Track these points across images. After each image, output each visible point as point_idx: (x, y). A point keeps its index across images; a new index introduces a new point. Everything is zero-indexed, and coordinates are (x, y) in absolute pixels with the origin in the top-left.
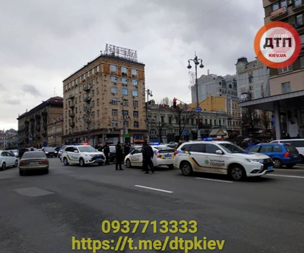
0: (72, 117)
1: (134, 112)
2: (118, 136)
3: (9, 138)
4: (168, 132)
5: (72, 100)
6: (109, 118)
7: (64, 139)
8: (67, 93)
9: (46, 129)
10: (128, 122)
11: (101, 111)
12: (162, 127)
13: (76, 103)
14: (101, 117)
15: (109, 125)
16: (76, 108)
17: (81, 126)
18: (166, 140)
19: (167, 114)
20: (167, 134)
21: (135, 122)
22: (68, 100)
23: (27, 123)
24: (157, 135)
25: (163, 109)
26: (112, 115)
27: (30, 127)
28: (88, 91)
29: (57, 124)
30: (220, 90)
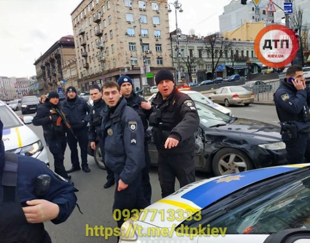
0: (85, 56)
1: (157, 45)
2: (138, 76)
3: (31, 85)
4: (199, 69)
5: (83, 36)
6: (126, 54)
7: (80, 83)
8: (76, 28)
9: (61, 73)
10: (150, 58)
11: (116, 46)
12: (191, 63)
13: (88, 39)
14: (116, 53)
15: (128, 63)
16: (88, 45)
17: (95, 67)
18: (196, 78)
19: (196, 46)
20: (196, 71)
21: (158, 58)
22: (79, 37)
23: (43, 68)
24: (185, 73)
25: (192, 40)
26: (130, 49)
27: (47, 72)
28: (98, 21)
29: (71, 67)
30: (253, 17)
